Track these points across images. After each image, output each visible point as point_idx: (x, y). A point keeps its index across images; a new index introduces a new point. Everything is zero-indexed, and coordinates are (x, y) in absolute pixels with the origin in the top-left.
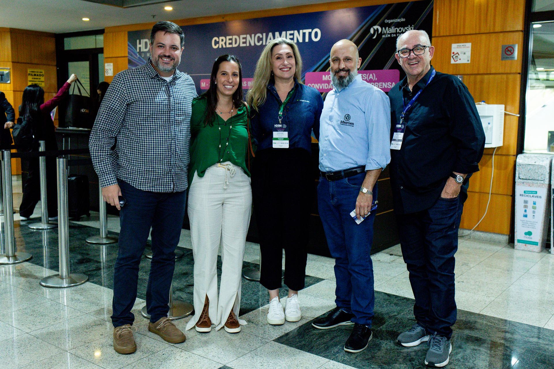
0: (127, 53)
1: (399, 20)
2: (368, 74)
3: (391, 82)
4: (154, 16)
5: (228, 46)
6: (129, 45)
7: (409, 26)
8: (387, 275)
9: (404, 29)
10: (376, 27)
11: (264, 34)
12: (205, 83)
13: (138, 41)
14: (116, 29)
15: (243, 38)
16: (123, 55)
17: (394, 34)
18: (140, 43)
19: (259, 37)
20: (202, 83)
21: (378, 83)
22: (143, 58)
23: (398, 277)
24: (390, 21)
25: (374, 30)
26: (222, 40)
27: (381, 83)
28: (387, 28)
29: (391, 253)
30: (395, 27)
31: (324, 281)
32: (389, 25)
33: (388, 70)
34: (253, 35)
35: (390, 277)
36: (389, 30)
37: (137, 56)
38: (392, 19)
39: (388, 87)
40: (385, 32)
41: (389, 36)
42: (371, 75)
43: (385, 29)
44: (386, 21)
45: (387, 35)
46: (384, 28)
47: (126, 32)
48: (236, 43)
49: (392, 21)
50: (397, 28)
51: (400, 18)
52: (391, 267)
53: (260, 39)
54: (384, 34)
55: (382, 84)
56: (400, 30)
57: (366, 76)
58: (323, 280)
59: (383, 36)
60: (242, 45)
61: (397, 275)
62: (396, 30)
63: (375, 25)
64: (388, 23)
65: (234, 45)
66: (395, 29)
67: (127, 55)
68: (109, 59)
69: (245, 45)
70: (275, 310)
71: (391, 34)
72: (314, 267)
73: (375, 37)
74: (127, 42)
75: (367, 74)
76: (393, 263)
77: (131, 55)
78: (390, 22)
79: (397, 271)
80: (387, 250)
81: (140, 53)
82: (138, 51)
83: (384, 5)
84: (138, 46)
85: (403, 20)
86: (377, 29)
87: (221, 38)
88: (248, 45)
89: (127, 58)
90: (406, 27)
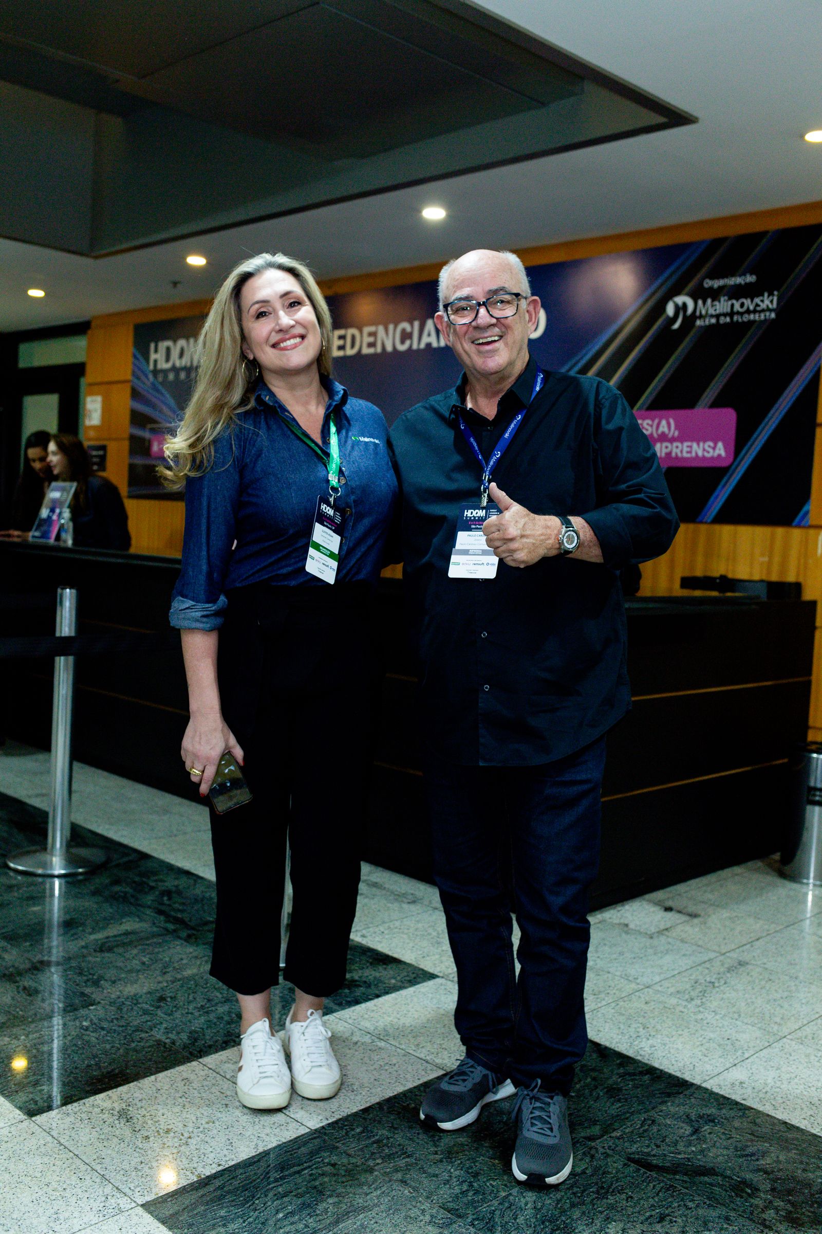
0: (129, 372)
1: (739, 280)
2: (656, 421)
3: (711, 440)
4: (175, 284)
6: (135, 356)
7: (766, 294)
8: (627, 978)
9: (752, 301)
10: (680, 300)
11: (416, 324)
13: (152, 346)
14: (112, 320)
15: (370, 334)
16: (122, 378)
17: (725, 315)
18: (156, 351)
19: (403, 331)
21: (679, 444)
22: (161, 383)
23: (657, 987)
24: (717, 284)
25: (676, 306)
27: (689, 444)
28: (709, 301)
29: (670, 903)
30: (730, 299)
31: (431, 983)
32: (715, 294)
33: (707, 410)
35: (633, 986)
36: (712, 306)
37: (148, 379)
38: (723, 278)
39: (706, 455)
40: (704, 312)
41: (713, 321)
42: (664, 423)
43: (704, 303)
44: (708, 283)
45: (707, 320)
46: (700, 302)
47: (131, 328)
48: (353, 346)
49: (721, 282)
50: (734, 301)
51: (744, 274)
52: (650, 951)
53: (406, 336)
54: (701, 316)
55: (691, 447)
56: (742, 305)
57: (651, 426)
58: (432, 976)
59: (699, 323)
60: (366, 351)
61: (657, 979)
62: (732, 305)
63: (678, 293)
64: (711, 288)
65: (350, 352)
66: (730, 303)
67: (129, 377)
68: (95, 387)
69: (371, 351)
70: (261, 1063)
71: (718, 316)
72: (430, 930)
73: (676, 326)
74: (131, 349)
75: (653, 421)
76: (663, 939)
77: (138, 378)
78: (716, 286)
79: (661, 967)
80: (660, 895)
81: (156, 372)
82: (151, 367)
83: (702, 242)
84: (153, 356)
85: (750, 278)
86: (685, 305)
88: (379, 350)
89: (129, 385)
90: (758, 296)
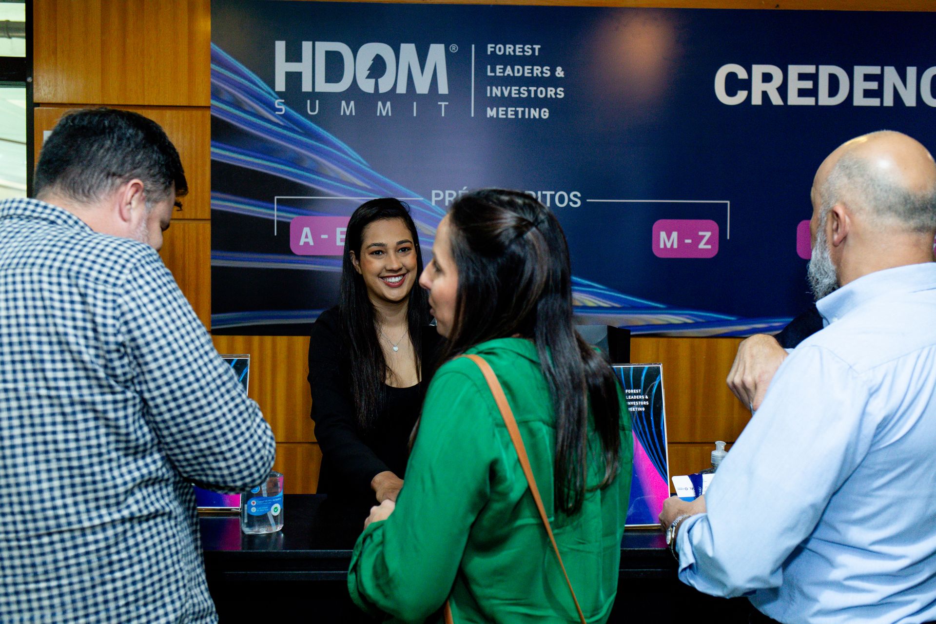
5: (794, 99)
12: (675, 235)
18: (295, 57)
20: (663, 235)
22: (313, 118)
26: (767, 78)
34: (911, 71)
37: (272, 109)
69: (875, 102)
81: (293, 95)
87: (758, 70)
88: (889, 101)
89: (208, 114)
